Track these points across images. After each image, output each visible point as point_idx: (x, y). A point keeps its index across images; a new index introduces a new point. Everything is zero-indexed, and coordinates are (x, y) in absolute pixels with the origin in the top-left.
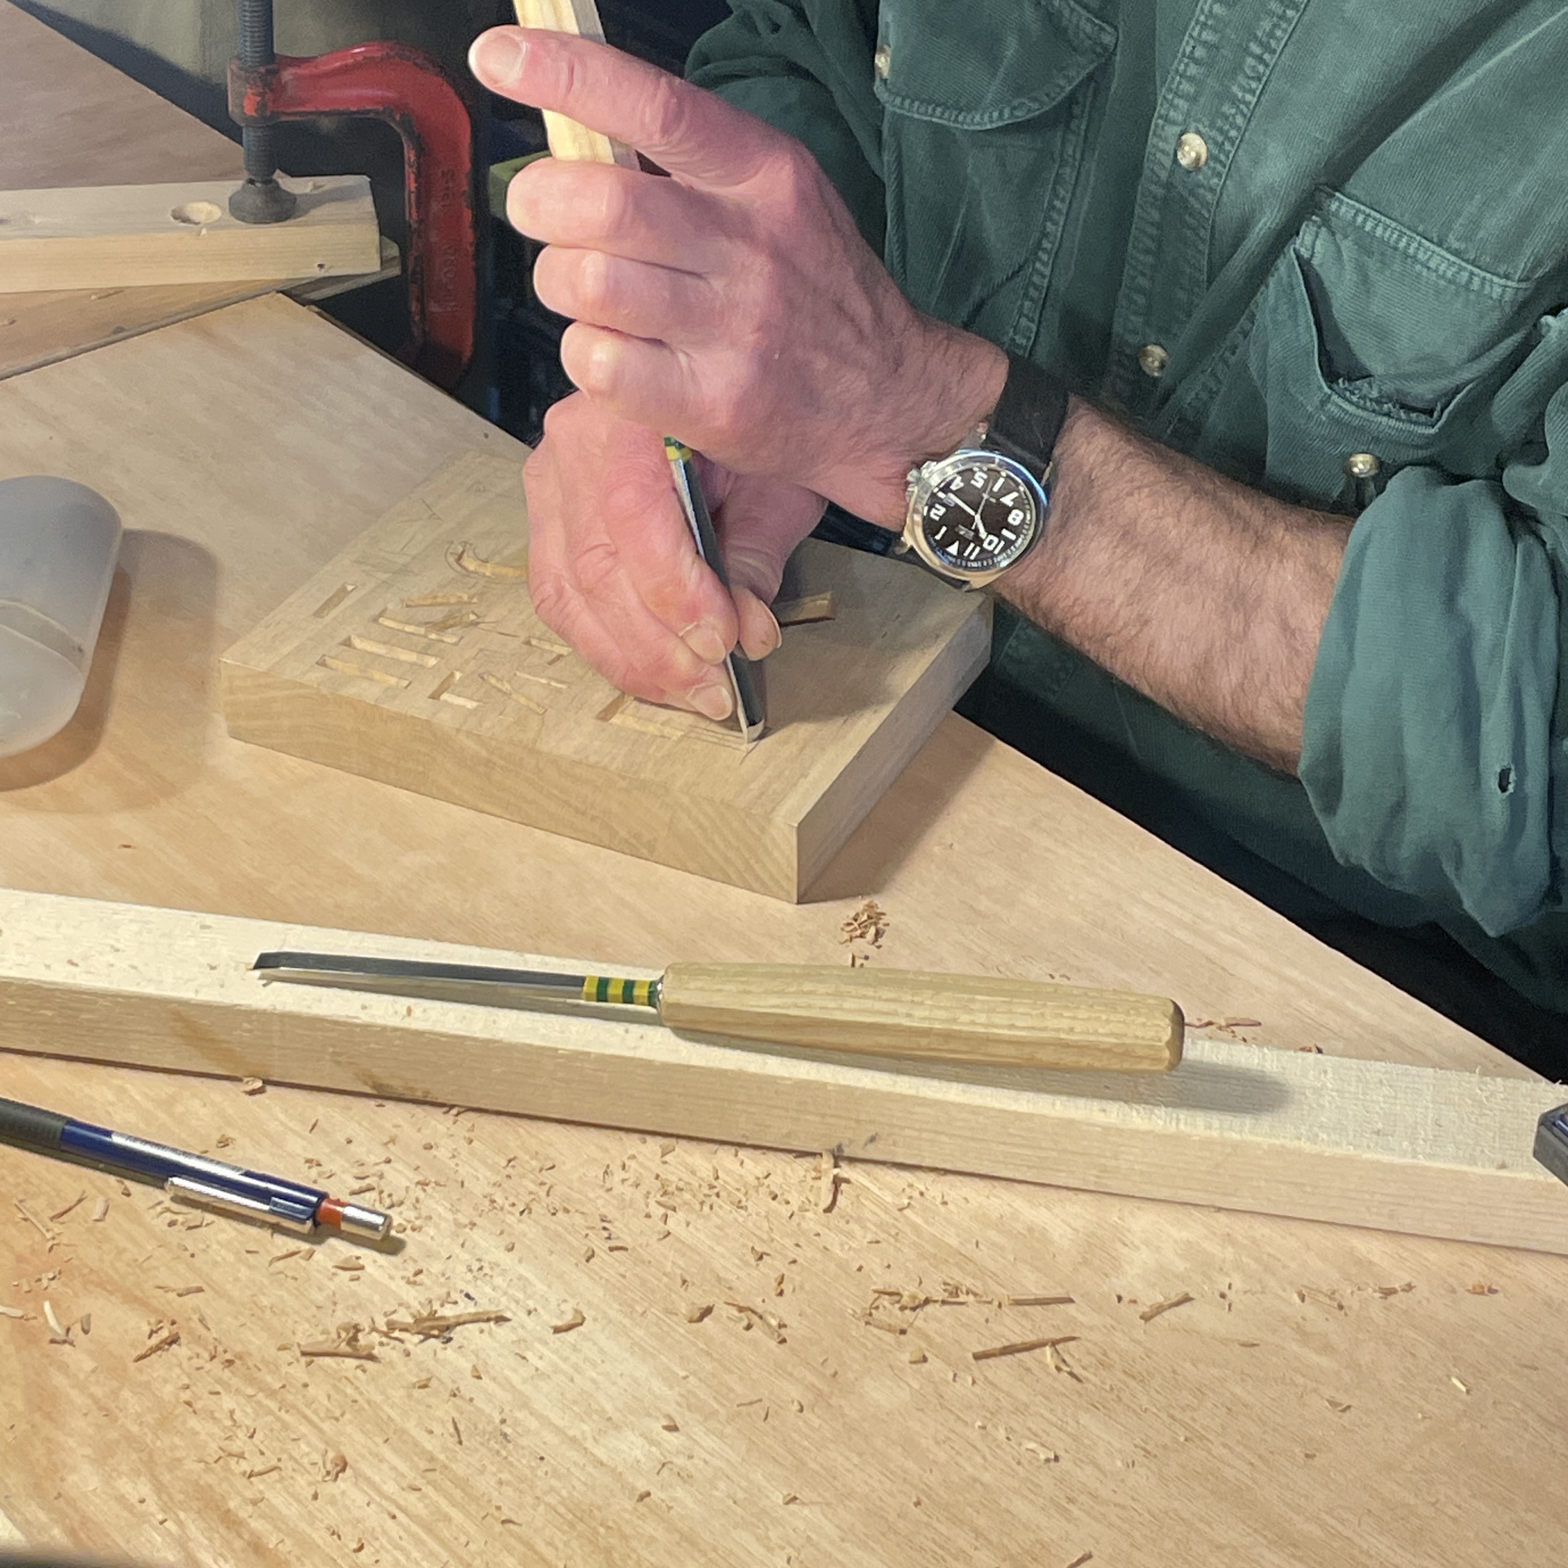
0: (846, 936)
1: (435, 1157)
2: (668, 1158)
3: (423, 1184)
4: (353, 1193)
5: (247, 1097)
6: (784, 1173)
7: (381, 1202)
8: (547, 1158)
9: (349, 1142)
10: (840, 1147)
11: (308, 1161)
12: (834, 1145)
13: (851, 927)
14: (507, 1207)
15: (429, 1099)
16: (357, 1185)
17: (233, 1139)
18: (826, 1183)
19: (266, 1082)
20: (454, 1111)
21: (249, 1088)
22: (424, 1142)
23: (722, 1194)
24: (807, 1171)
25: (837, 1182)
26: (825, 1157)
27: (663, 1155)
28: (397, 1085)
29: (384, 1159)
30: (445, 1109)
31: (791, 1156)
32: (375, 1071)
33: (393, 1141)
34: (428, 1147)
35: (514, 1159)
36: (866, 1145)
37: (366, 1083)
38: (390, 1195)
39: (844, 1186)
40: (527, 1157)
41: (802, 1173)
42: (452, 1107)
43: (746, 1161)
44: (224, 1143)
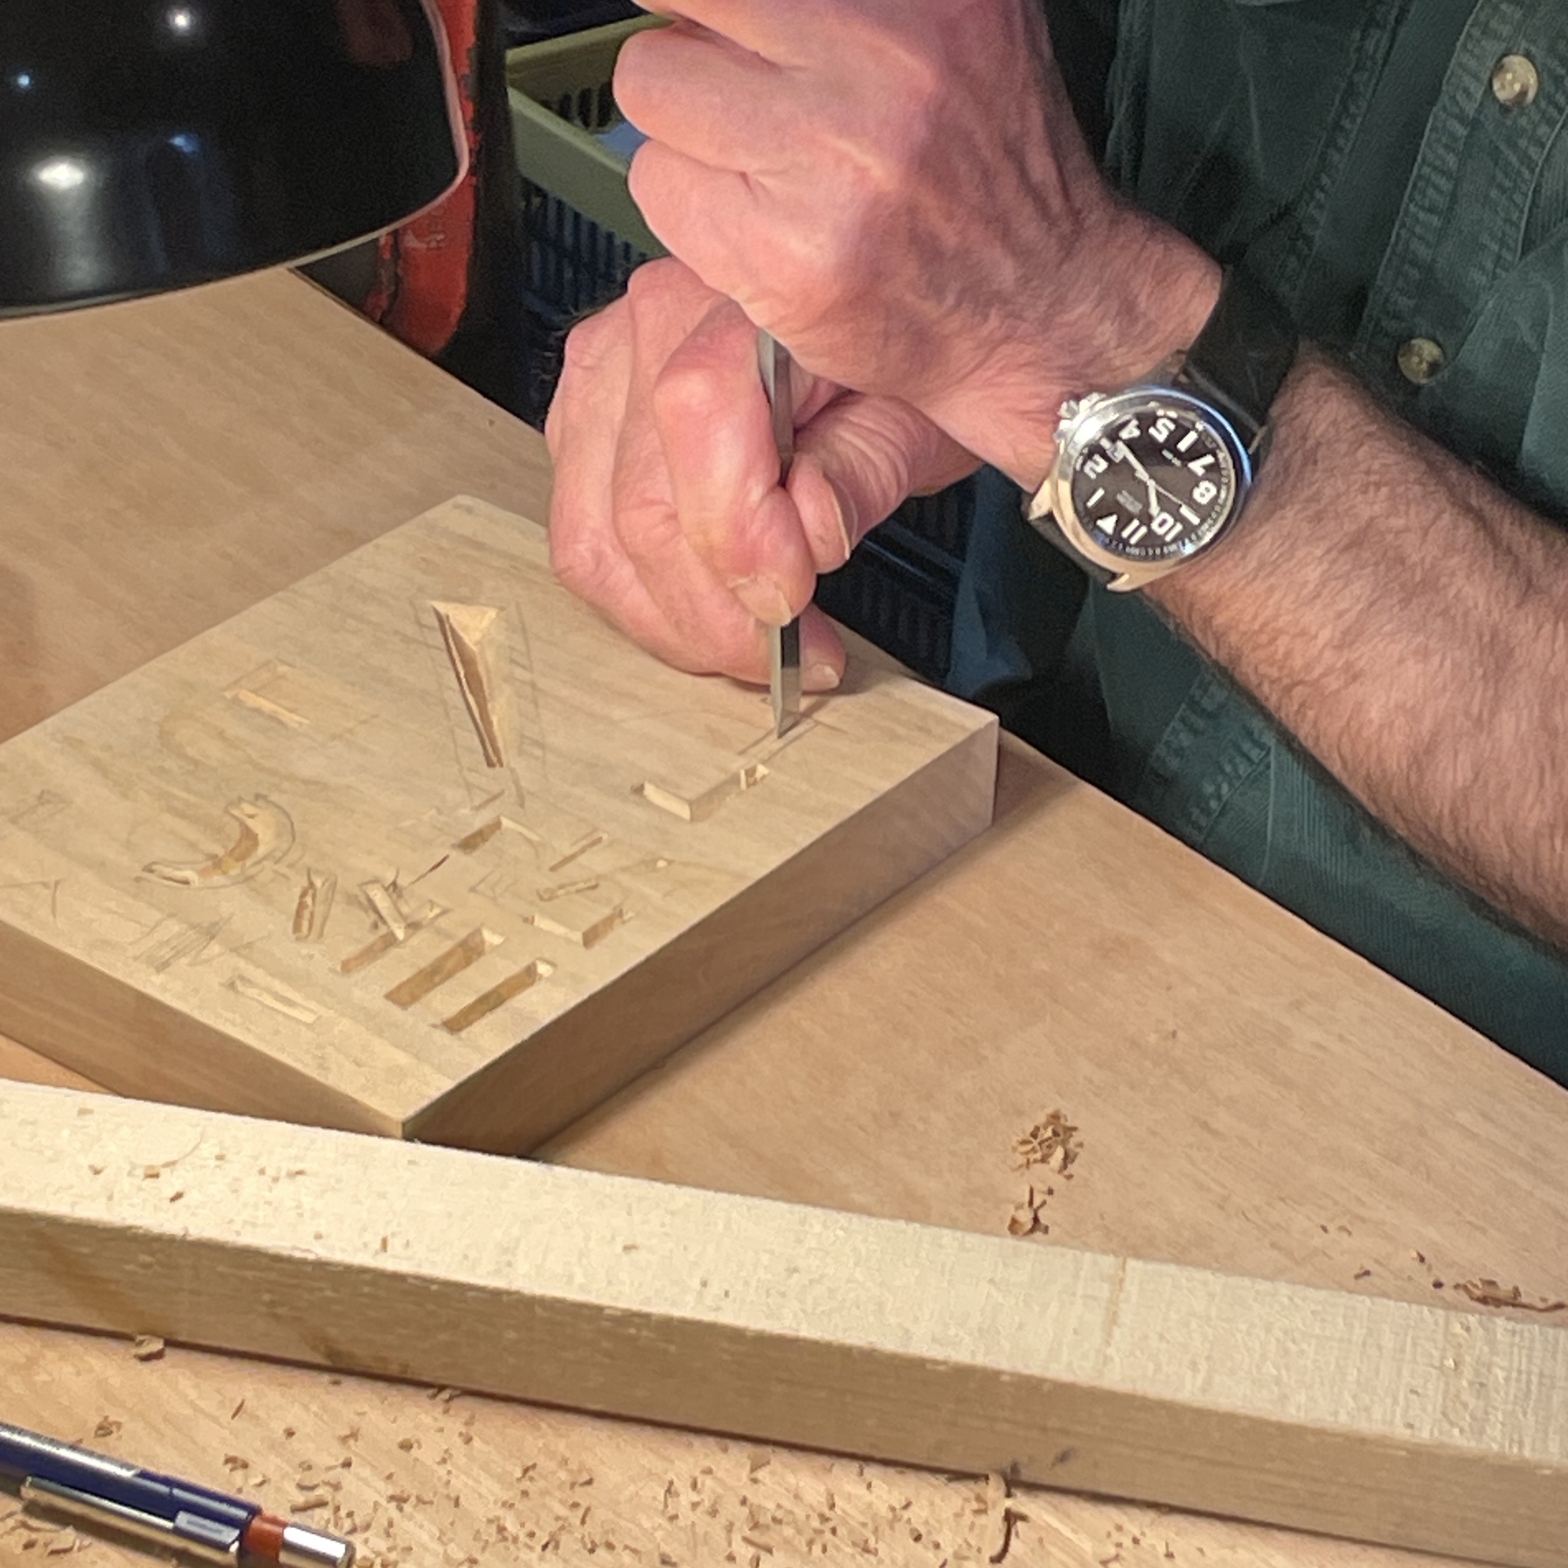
0: (1022, 1160)
1: (416, 1460)
2: (761, 1474)
3: (399, 1500)
4: (295, 1510)
5: (141, 1366)
6: (932, 1504)
7: (336, 1525)
8: (582, 1468)
9: (290, 1433)
10: (1015, 1468)
11: (229, 1460)
12: (1006, 1465)
13: (1029, 1147)
14: (522, 1538)
15: (409, 1376)
16: (300, 1498)
17: (119, 1425)
18: (995, 1519)
19: (171, 1343)
20: (445, 1395)
21: (144, 1350)
22: (400, 1439)
23: (841, 1531)
24: (967, 1500)
25: (1011, 1518)
26: (993, 1479)
27: (753, 1469)
28: (363, 1354)
29: (341, 1460)
30: (431, 1392)
31: (942, 1478)
32: (332, 1332)
33: (354, 1435)
34: (406, 1446)
35: (534, 1466)
36: (1053, 1465)
37: (314, 1348)
38: (350, 1515)
39: (1020, 1525)
40: (553, 1465)
41: (960, 1502)
42: (442, 1388)
43: (875, 1483)
44: (104, 1430)
